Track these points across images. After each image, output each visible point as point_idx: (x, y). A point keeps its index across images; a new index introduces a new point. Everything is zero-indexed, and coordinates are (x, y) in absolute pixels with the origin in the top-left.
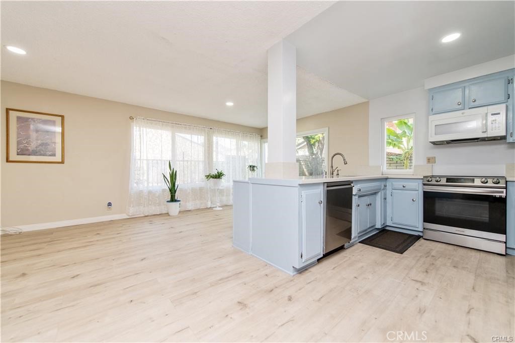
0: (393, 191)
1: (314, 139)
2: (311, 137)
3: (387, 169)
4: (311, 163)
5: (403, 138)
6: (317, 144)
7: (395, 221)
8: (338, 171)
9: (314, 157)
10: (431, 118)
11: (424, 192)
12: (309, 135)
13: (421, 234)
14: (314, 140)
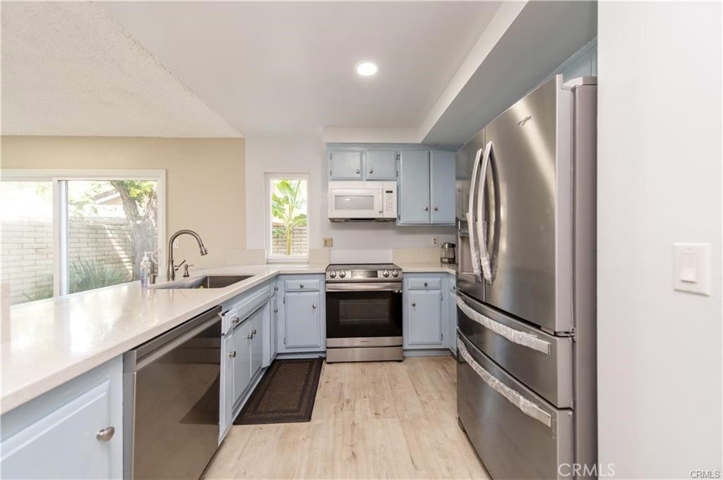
0: (287, 294)
1: (138, 187)
2: (132, 184)
3: (274, 252)
4: (132, 237)
5: (285, 205)
6: (146, 199)
7: (290, 343)
8: (187, 267)
9: (138, 222)
10: (332, 185)
11: (327, 293)
12: (126, 180)
13: (323, 355)
14: (138, 191)
